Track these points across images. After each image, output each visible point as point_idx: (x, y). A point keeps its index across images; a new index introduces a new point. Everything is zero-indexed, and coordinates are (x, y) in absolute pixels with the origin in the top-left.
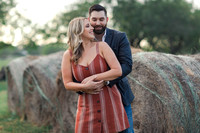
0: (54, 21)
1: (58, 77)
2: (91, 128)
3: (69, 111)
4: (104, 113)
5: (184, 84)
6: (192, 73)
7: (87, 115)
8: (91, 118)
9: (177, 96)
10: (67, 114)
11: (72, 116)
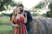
0: (32, 8)
5: (46, 25)
6: (49, 22)
9: (43, 28)
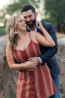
1: (4, 55)
2: (27, 94)
3: (12, 80)
4: (37, 84)
7: (24, 85)
8: (28, 87)
10: (11, 82)
11: (14, 83)
